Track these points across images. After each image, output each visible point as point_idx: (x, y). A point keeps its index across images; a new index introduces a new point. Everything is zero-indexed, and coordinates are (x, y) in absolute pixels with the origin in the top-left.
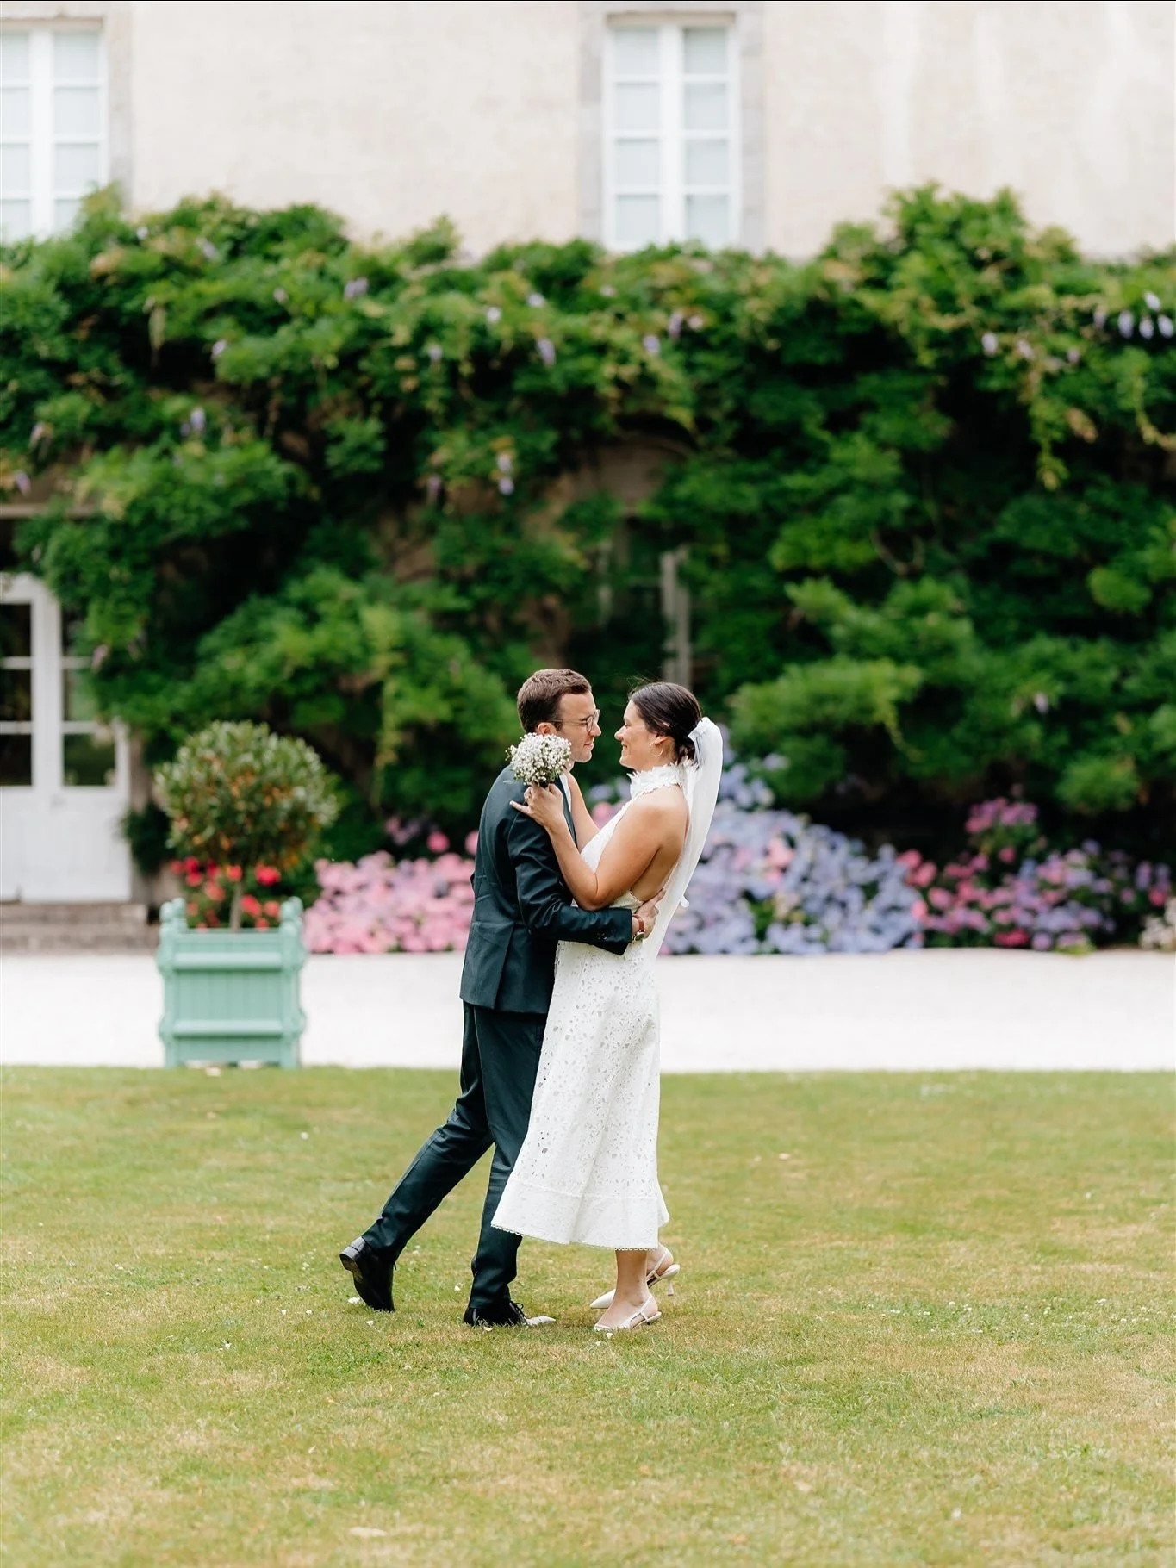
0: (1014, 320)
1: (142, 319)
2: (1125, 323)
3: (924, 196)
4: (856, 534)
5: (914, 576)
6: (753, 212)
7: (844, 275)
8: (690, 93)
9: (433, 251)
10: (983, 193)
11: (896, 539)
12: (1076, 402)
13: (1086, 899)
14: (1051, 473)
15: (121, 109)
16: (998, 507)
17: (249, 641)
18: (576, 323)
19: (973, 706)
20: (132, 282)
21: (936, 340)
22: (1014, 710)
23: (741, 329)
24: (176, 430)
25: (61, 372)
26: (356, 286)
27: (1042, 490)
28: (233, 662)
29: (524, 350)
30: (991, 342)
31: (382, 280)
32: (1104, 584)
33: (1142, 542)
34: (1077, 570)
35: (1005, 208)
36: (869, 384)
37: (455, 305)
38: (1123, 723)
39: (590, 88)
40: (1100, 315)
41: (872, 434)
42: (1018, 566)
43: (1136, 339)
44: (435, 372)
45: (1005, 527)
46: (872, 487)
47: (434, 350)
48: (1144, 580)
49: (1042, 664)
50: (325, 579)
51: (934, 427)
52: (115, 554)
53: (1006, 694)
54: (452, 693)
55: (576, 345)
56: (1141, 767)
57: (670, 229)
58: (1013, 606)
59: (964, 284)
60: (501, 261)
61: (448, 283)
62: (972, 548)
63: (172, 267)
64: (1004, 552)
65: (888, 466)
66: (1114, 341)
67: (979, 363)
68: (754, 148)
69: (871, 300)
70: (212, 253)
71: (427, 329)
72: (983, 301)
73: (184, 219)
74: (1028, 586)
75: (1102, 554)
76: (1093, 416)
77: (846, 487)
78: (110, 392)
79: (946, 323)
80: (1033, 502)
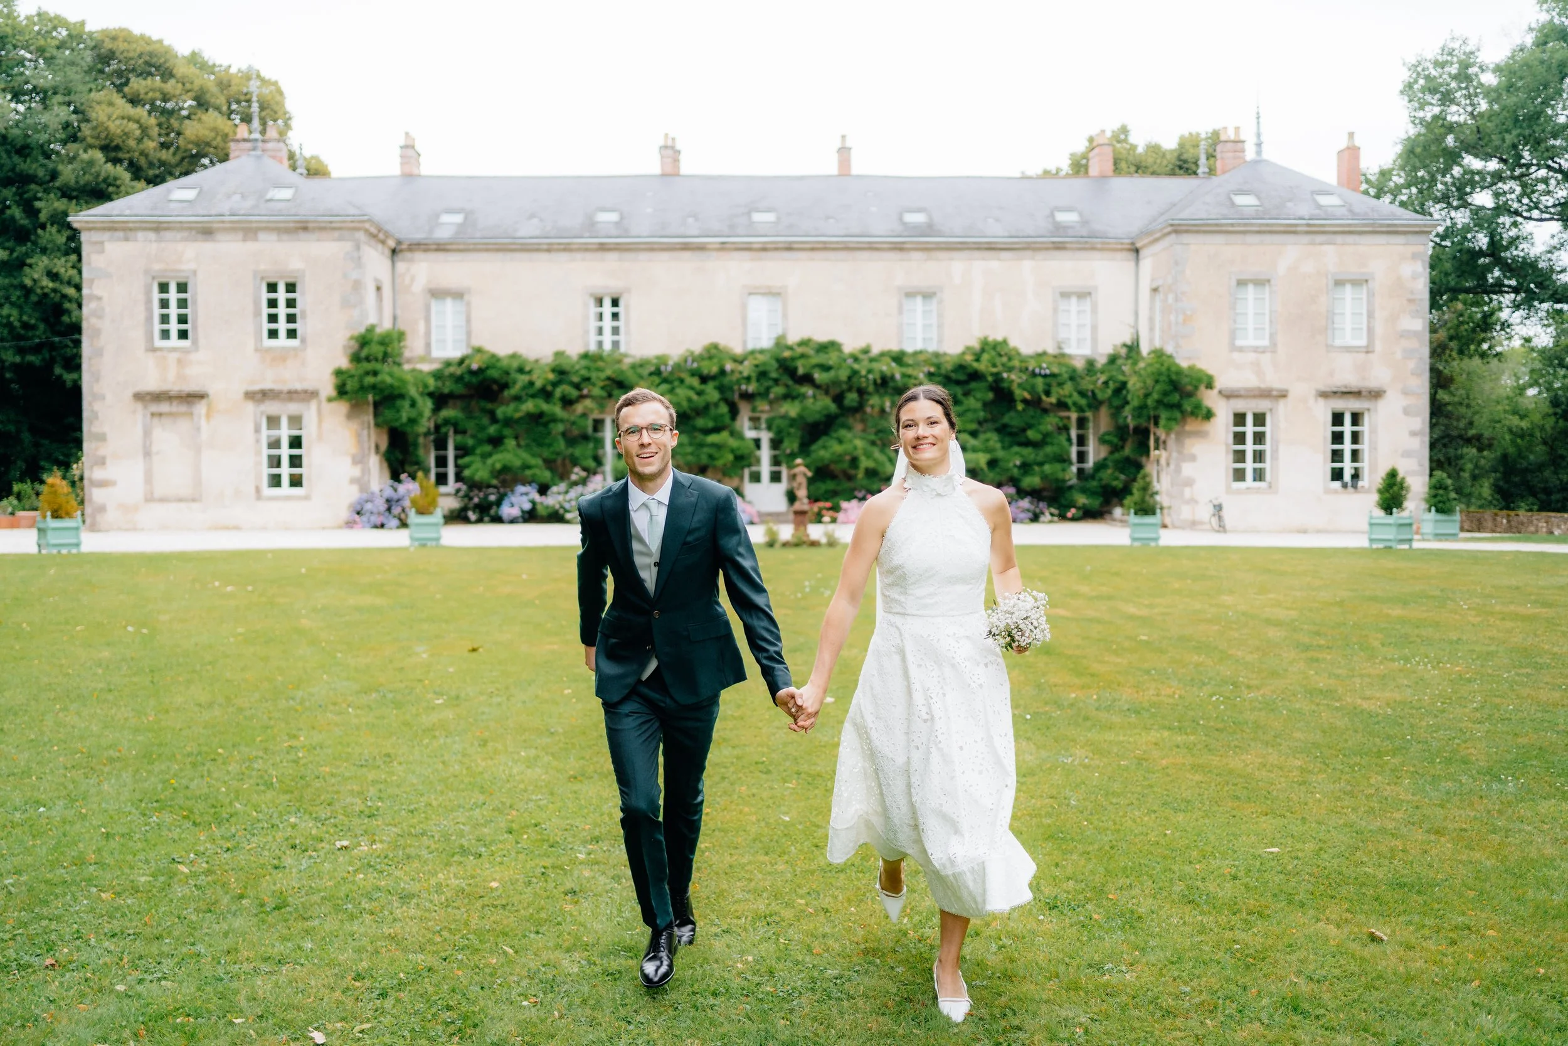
0: (1010, 370)
1: (796, 369)
2: (1037, 371)
3: (986, 338)
4: (972, 421)
5: (985, 432)
6: (940, 341)
7: (969, 358)
8: (924, 312)
9: (866, 351)
10: (1000, 338)
11: (980, 423)
12: (1024, 389)
13: (1028, 510)
14: (1020, 407)
15: (785, 316)
16: (1003, 415)
17: (824, 447)
18: (904, 370)
19: (1001, 464)
20: (793, 359)
21: (992, 374)
22: (1011, 465)
23: (943, 371)
24: (804, 397)
25: (776, 381)
26: (850, 361)
27: (1017, 411)
28: (822, 453)
29: (893, 377)
30: (1005, 375)
31: (856, 359)
32: (1031, 434)
33: (1039, 424)
34: (1024, 430)
35: (1005, 342)
36: (973, 385)
37: (875, 365)
38: (1036, 468)
39: (900, 311)
40: (1031, 368)
41: (974, 397)
42: (1009, 430)
43: (1040, 375)
44: (871, 382)
45: (1006, 419)
46: (975, 411)
47: (871, 377)
48: (1041, 433)
49: (1017, 453)
50: (843, 432)
51: (990, 396)
52: (791, 426)
53: (1008, 461)
54: (875, 460)
55: (904, 375)
56: (1042, 478)
57: (919, 346)
58: (1007, 439)
59: (998, 361)
60: (883, 354)
61: (872, 360)
62: (998, 425)
63: (803, 356)
64: (1005, 426)
65: (979, 405)
66: (1034, 374)
67: (1002, 379)
68: (940, 326)
69: (975, 365)
70: (811, 352)
71: (870, 371)
72: (1003, 365)
73: (804, 343)
74: (1011, 434)
75: (1030, 426)
76: (1030, 393)
77: (968, 410)
78: (787, 386)
79: (994, 370)
80: (1012, 414)
